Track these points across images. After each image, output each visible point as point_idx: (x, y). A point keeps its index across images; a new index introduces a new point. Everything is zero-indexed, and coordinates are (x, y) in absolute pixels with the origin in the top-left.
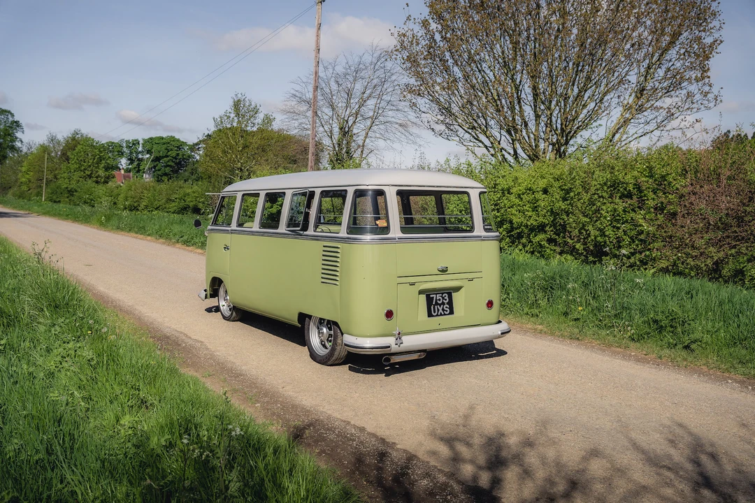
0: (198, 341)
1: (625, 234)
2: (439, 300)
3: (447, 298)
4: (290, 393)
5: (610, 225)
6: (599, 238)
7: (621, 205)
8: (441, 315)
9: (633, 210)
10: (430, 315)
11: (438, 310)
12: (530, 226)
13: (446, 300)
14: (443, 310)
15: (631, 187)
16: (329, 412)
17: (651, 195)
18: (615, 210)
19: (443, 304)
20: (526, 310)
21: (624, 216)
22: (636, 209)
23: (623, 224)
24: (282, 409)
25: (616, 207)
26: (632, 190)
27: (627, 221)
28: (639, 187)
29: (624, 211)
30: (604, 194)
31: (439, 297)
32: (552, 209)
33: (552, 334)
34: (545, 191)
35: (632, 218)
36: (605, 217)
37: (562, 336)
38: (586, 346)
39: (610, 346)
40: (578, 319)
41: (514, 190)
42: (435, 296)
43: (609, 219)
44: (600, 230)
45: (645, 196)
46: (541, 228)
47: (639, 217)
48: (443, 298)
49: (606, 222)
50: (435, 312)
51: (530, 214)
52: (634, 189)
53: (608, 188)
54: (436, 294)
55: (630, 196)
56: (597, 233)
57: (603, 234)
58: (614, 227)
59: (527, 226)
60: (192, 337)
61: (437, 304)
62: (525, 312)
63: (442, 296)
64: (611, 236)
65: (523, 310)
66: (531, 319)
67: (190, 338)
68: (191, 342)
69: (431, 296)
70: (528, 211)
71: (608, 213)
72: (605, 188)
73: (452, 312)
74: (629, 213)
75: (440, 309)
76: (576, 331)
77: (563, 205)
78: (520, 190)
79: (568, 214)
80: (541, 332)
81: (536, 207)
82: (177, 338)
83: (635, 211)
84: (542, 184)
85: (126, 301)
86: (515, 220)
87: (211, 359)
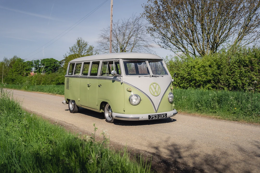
0: (71, 124)
1: (246, 82)
4: (116, 141)
5: (239, 78)
6: (235, 84)
7: (243, 70)
9: (249, 72)
12: (204, 81)
15: (247, 62)
16: (136, 147)
17: (256, 65)
18: (241, 72)
20: (210, 110)
21: (245, 74)
22: (250, 71)
23: (245, 77)
24: (113, 147)
25: (242, 70)
26: (248, 63)
27: (247, 76)
28: (251, 62)
29: (245, 72)
30: (236, 66)
32: (213, 73)
33: (225, 119)
34: (210, 66)
35: (249, 75)
36: (237, 75)
37: (230, 120)
38: (241, 123)
39: (253, 123)
40: (235, 113)
41: (196, 67)
43: (238, 76)
44: (235, 81)
45: (254, 66)
46: (209, 81)
47: (252, 74)
49: (238, 77)
51: (204, 76)
52: (249, 63)
53: (238, 63)
55: (247, 66)
56: (234, 82)
57: (236, 82)
58: (241, 79)
59: (202, 81)
60: (68, 123)
62: (210, 111)
64: (240, 83)
65: (209, 111)
66: (214, 114)
67: (67, 123)
68: (68, 124)
70: (203, 75)
71: (238, 73)
72: (237, 63)
74: (247, 73)
76: (235, 117)
77: (218, 71)
78: (199, 67)
79: (220, 75)
80: (219, 118)
81: (206, 73)
82: (62, 123)
83: (250, 72)
84: (208, 63)
85: (38, 112)
86: (197, 79)
87: (78, 130)
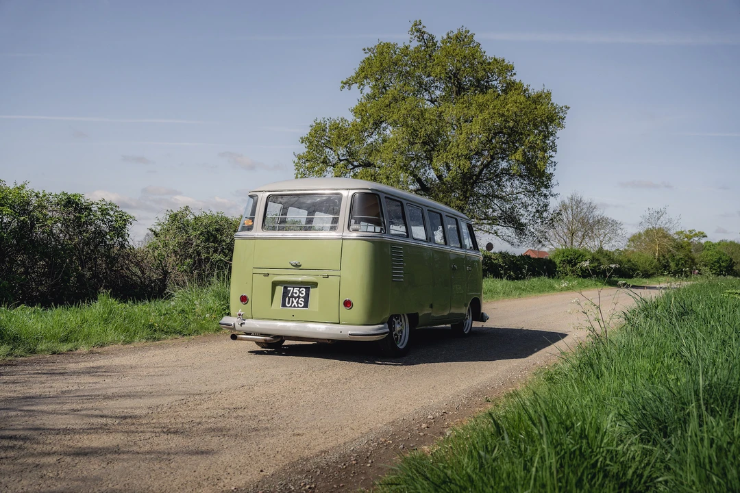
2: (296, 293)
3: (304, 292)
8: (295, 307)
10: (284, 305)
11: (293, 302)
13: (302, 294)
14: (298, 303)
19: (299, 297)
31: (296, 290)
42: (292, 289)
48: (300, 292)
50: (289, 303)
54: (294, 288)
61: (292, 296)
63: (299, 290)
69: (288, 288)
73: (306, 306)
75: (295, 302)
